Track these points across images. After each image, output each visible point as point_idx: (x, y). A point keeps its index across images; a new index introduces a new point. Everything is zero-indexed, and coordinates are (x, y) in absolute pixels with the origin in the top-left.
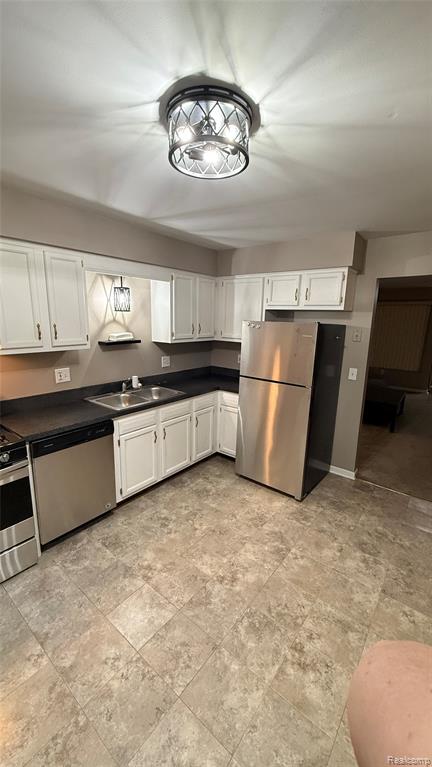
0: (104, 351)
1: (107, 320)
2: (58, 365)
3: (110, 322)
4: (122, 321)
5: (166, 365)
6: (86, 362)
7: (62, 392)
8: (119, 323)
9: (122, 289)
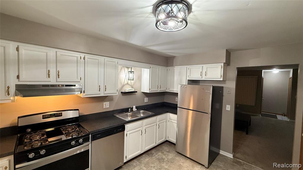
0: (123, 95)
2: (105, 101)
3: (126, 84)
4: (130, 84)
5: (146, 101)
6: (116, 100)
7: (106, 112)
8: (129, 84)
9: (131, 72)
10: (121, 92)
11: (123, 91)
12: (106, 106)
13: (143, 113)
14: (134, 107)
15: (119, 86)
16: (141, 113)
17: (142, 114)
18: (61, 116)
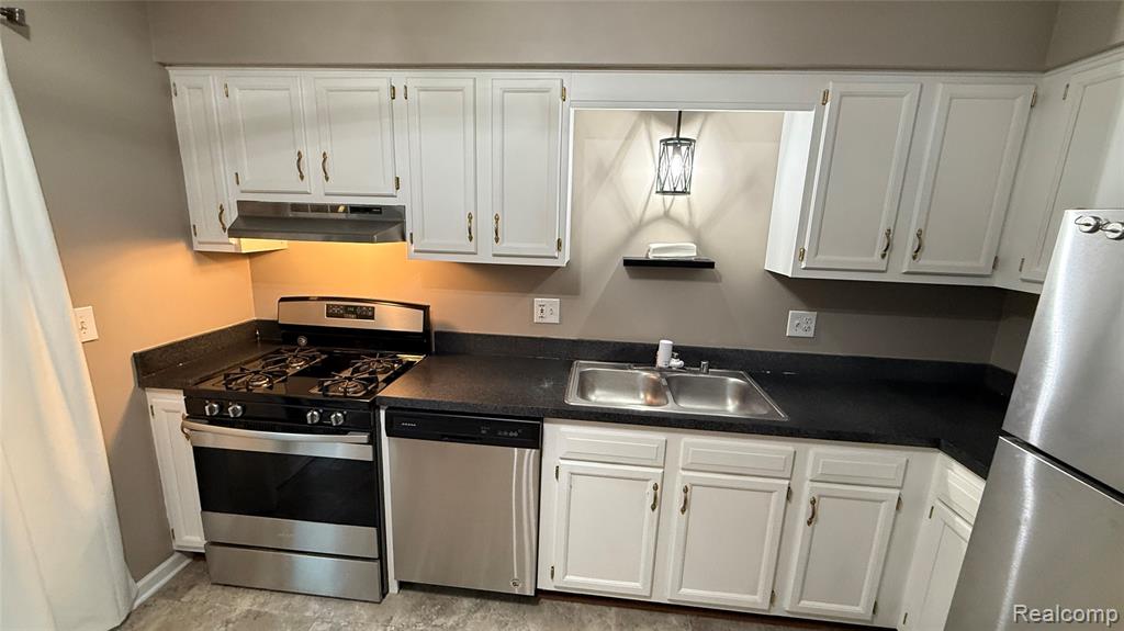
0: (632, 276)
1: (649, 214)
2: (540, 293)
3: (656, 219)
4: (685, 218)
5: (800, 333)
6: (594, 291)
7: (542, 339)
8: (677, 222)
9: (677, 142)
10: (628, 263)
11: (639, 255)
12: (546, 315)
13: (744, 396)
14: (665, 346)
15: (615, 228)
16: (729, 391)
17: (734, 398)
18: (372, 317)
